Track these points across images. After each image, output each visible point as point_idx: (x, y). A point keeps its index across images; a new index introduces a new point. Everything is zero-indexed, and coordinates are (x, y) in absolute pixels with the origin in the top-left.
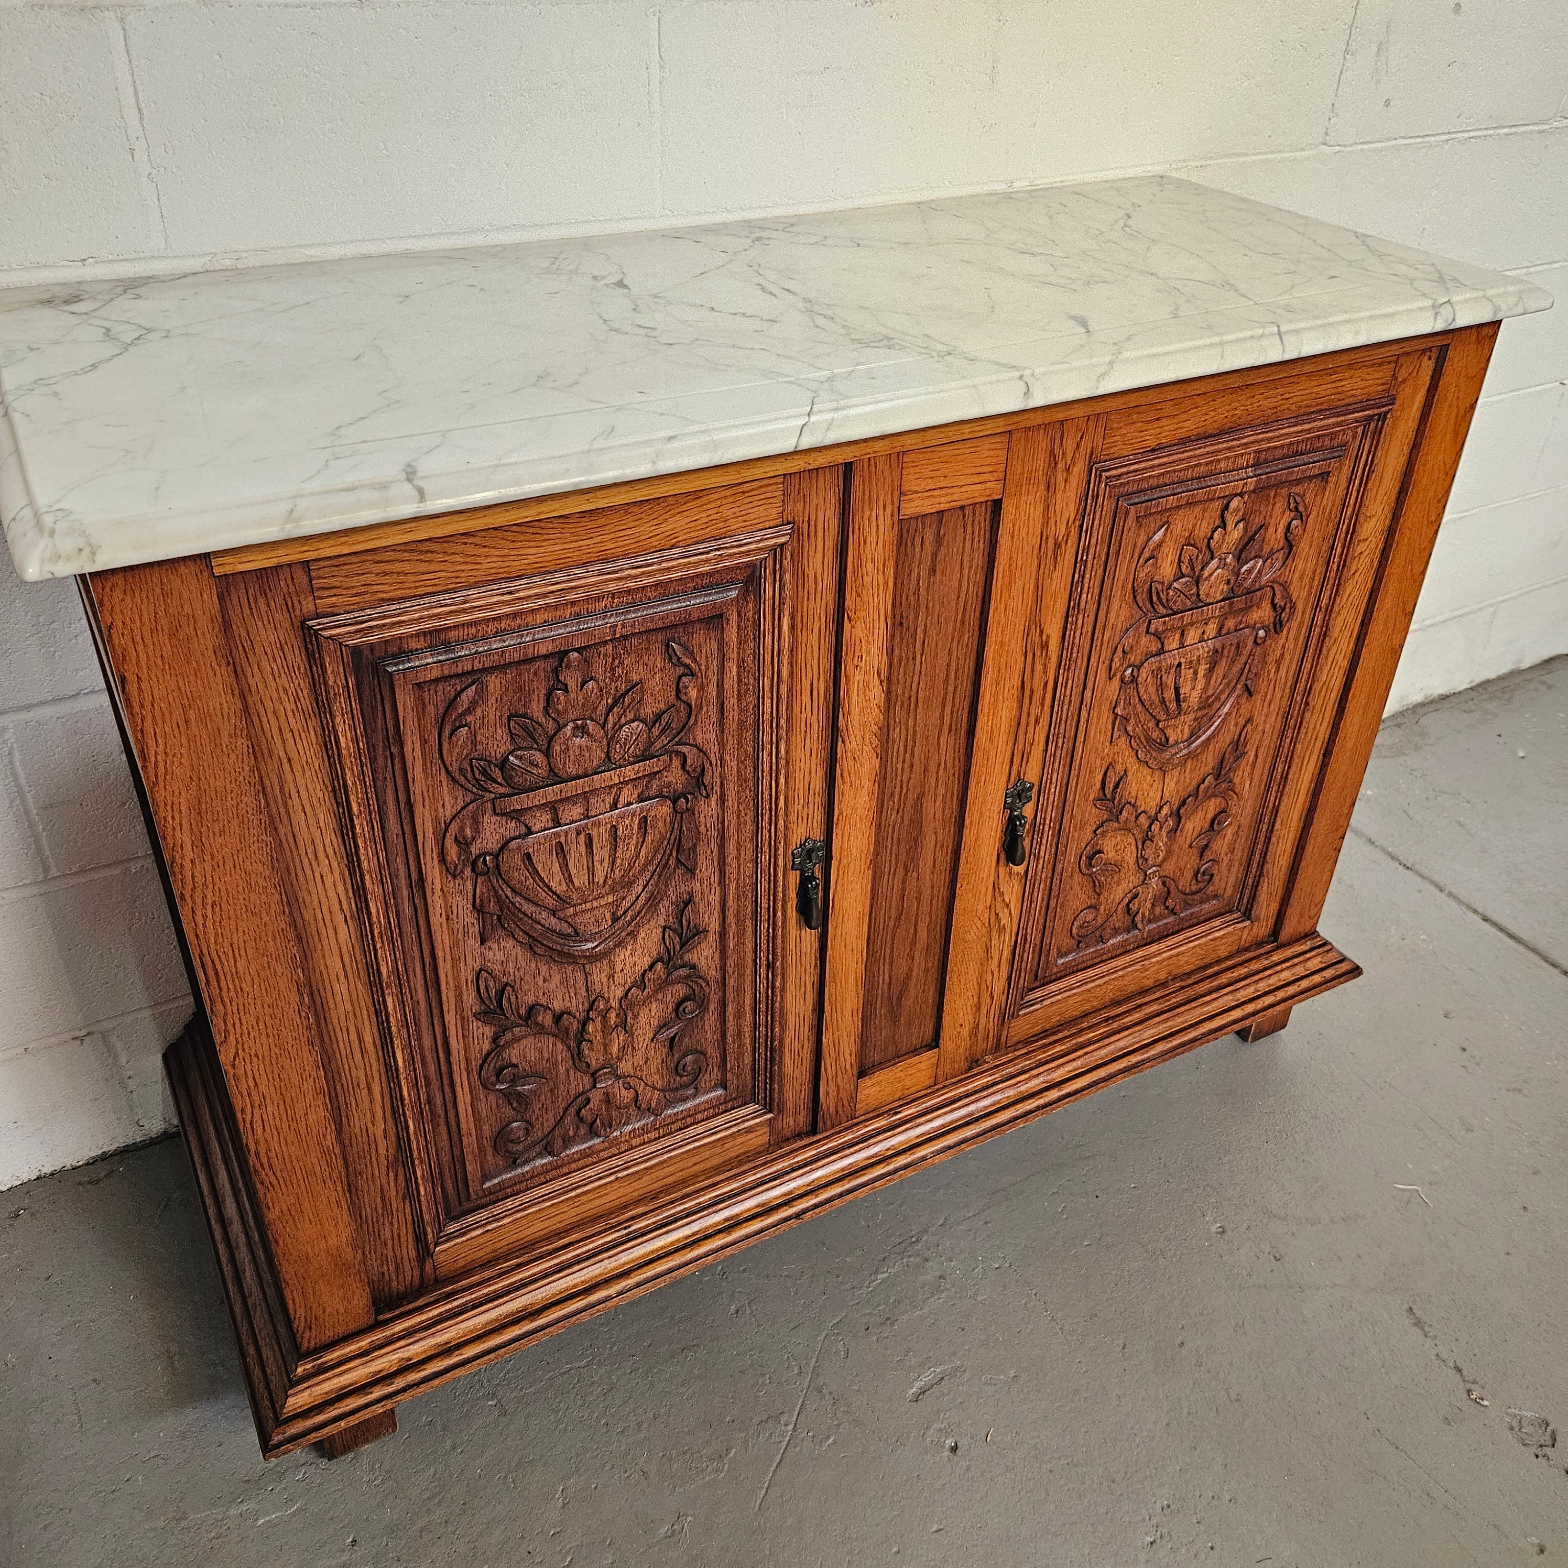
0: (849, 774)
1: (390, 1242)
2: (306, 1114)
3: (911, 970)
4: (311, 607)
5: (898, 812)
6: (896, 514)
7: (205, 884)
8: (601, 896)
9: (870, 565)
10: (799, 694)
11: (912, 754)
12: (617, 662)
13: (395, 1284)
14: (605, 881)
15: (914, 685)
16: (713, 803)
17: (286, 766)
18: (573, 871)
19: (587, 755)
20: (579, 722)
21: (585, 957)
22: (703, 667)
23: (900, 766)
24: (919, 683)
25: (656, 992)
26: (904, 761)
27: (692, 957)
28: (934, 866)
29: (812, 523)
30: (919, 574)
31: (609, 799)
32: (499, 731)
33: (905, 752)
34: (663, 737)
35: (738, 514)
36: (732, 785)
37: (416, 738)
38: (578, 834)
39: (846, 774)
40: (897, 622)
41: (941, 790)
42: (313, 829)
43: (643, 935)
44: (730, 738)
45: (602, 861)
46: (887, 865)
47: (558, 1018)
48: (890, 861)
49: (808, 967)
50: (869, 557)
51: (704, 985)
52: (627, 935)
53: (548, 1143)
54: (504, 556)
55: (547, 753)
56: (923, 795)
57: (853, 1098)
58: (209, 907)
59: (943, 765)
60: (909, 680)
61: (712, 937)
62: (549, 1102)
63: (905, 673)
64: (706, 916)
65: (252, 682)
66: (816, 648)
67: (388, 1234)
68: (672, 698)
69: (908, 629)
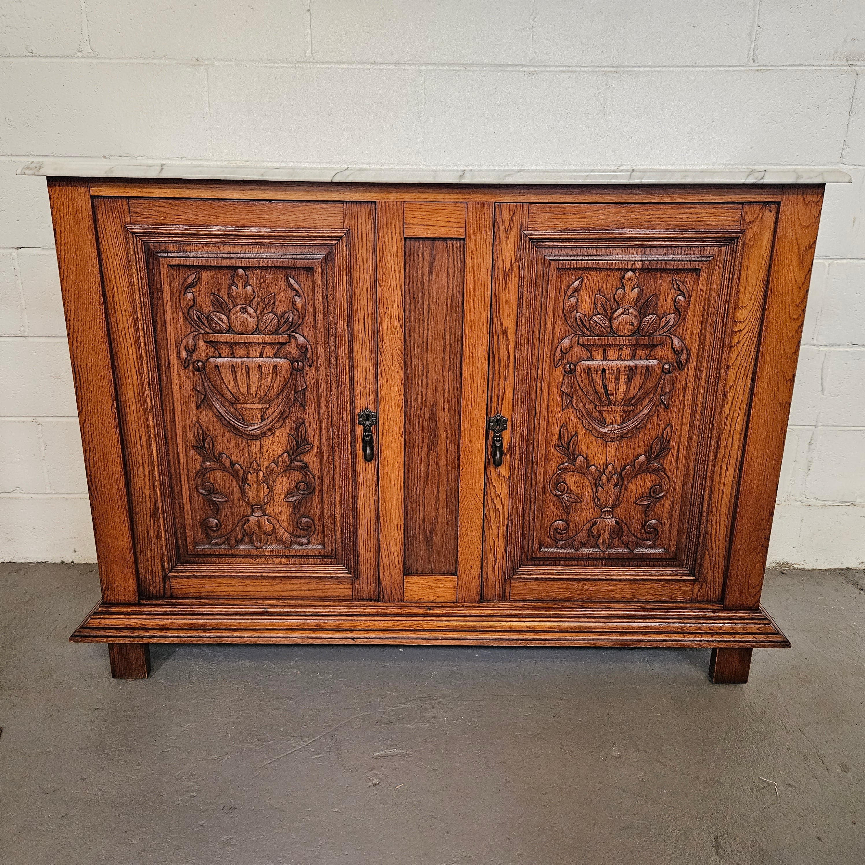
0: (386, 375)
1: (150, 560)
2: (113, 465)
3: (437, 516)
4: (129, 220)
5: (421, 410)
6: (402, 234)
7: (78, 332)
8: (254, 403)
9: (389, 258)
10: (357, 322)
11: (427, 377)
12: (262, 280)
13: (151, 587)
14: (256, 395)
15: (425, 336)
16: (314, 371)
17: (116, 289)
18: (240, 384)
19: (246, 323)
20: (243, 306)
21: (246, 434)
22: (306, 294)
23: (420, 382)
24: (427, 336)
25: (285, 471)
26: (422, 380)
27: (306, 458)
28: (447, 453)
29: (360, 231)
30: (422, 273)
31: (259, 351)
32: (207, 299)
33: (423, 375)
34: (285, 326)
35: (321, 219)
36: (322, 363)
37: (169, 291)
38: (242, 364)
39: (383, 374)
40: (412, 296)
41: (447, 405)
42: (125, 323)
43: (278, 434)
44: (320, 336)
45: (254, 383)
46: (417, 441)
47: (232, 464)
48: (419, 439)
49: (371, 489)
50: (389, 255)
51: (311, 476)
52: (268, 430)
53: (228, 538)
54: (209, 215)
55: (228, 317)
56: (436, 405)
57: (402, 587)
58: (79, 343)
59: (447, 390)
60: (421, 332)
61: (315, 449)
62: (229, 513)
63: (418, 327)
64: (312, 435)
65: (105, 248)
66: (365, 299)
67: (149, 556)
68: (290, 307)
69: (418, 302)
